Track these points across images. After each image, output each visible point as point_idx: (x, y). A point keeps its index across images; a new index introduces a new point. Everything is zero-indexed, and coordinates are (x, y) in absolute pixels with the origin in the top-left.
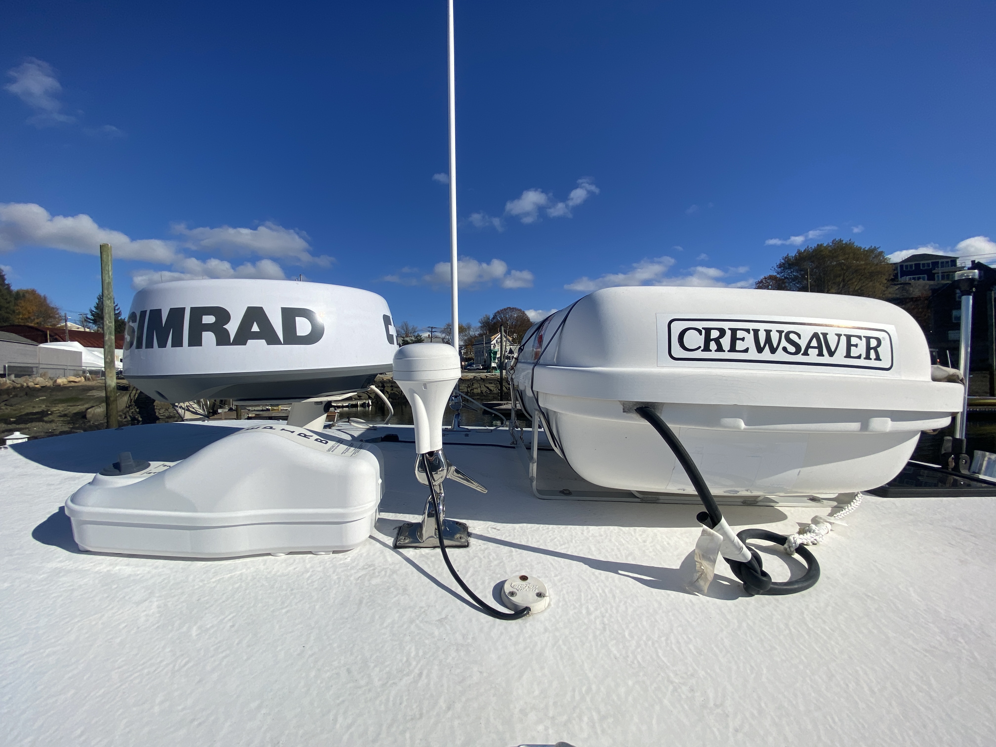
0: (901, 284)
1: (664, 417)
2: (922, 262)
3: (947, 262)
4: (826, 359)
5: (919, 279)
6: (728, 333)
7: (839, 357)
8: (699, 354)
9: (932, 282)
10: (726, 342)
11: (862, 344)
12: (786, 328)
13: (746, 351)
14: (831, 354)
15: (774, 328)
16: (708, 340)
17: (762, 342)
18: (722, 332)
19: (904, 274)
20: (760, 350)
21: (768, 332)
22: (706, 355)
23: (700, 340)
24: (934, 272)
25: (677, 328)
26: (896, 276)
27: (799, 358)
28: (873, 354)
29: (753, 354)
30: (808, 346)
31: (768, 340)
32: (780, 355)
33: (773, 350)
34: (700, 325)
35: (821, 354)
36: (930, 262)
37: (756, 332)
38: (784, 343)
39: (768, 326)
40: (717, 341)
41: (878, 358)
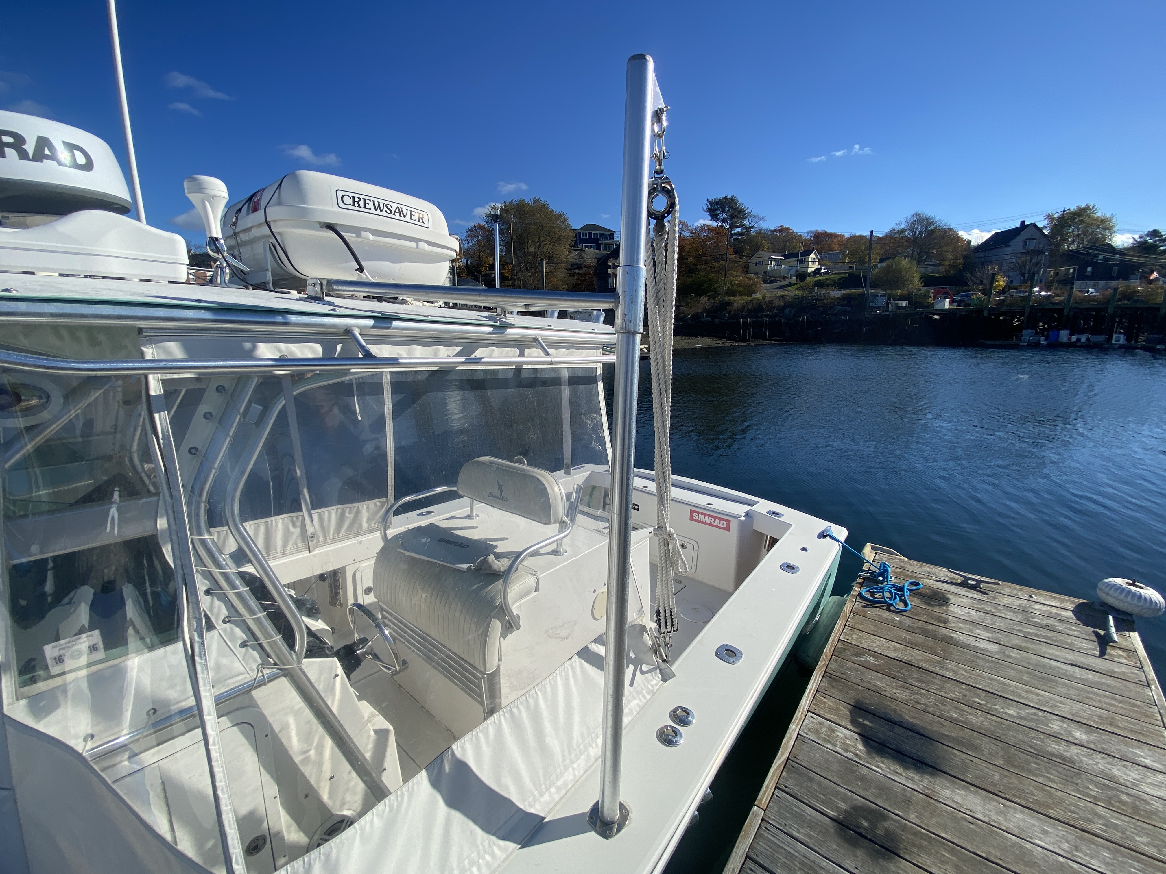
0: (578, 250)
1: (339, 229)
2: (593, 232)
3: (609, 235)
4: (402, 218)
5: (591, 247)
6: (362, 200)
7: (408, 218)
8: (350, 207)
9: (598, 252)
10: (362, 203)
11: (416, 215)
12: (386, 203)
13: (370, 209)
14: (405, 217)
15: (381, 201)
16: (354, 202)
17: (377, 206)
18: (360, 199)
19: (582, 241)
20: (376, 210)
21: (379, 203)
22: (353, 208)
23: (351, 201)
24: (600, 242)
25: (340, 194)
26: (576, 243)
27: (391, 216)
28: (421, 220)
29: (373, 211)
30: (395, 212)
31: (379, 206)
32: (384, 213)
33: (381, 211)
34: (350, 194)
35: (400, 216)
36: (598, 232)
37: (374, 202)
38: (385, 208)
39: (379, 200)
40: (358, 202)
41: (423, 222)
